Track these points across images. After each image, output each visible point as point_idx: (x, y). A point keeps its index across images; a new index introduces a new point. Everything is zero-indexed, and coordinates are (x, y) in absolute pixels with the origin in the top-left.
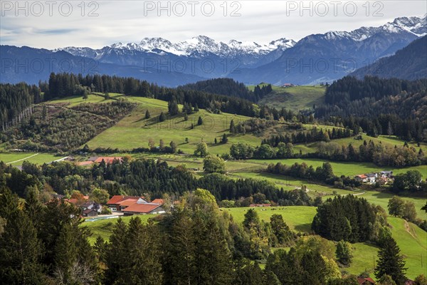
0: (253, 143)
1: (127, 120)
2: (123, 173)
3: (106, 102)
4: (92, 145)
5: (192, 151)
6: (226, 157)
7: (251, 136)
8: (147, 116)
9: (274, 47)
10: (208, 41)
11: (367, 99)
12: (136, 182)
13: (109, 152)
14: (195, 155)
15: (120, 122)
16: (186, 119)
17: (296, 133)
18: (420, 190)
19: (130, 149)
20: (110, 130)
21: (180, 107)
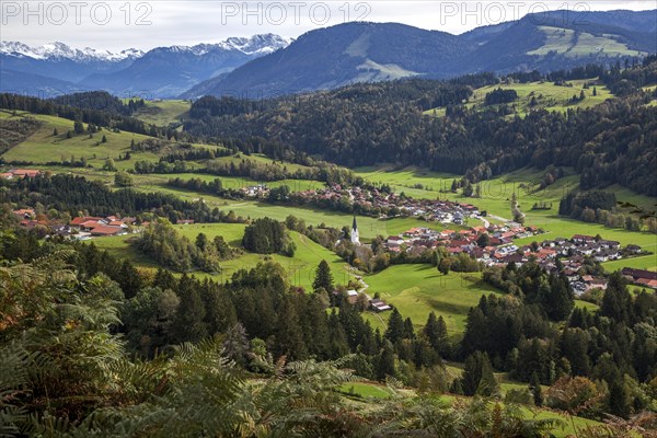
0: (152, 159)
1: (36, 136)
2: (46, 186)
3: (15, 118)
4: (8, 157)
5: (101, 166)
6: (131, 172)
7: (149, 153)
8: (55, 134)
9: (125, 56)
10: (63, 47)
11: (226, 116)
12: (59, 194)
13: (24, 164)
14: (104, 169)
15: (31, 137)
16: (91, 137)
17: (187, 151)
18: (290, 200)
19: (44, 162)
20: (22, 145)
21: (85, 126)
